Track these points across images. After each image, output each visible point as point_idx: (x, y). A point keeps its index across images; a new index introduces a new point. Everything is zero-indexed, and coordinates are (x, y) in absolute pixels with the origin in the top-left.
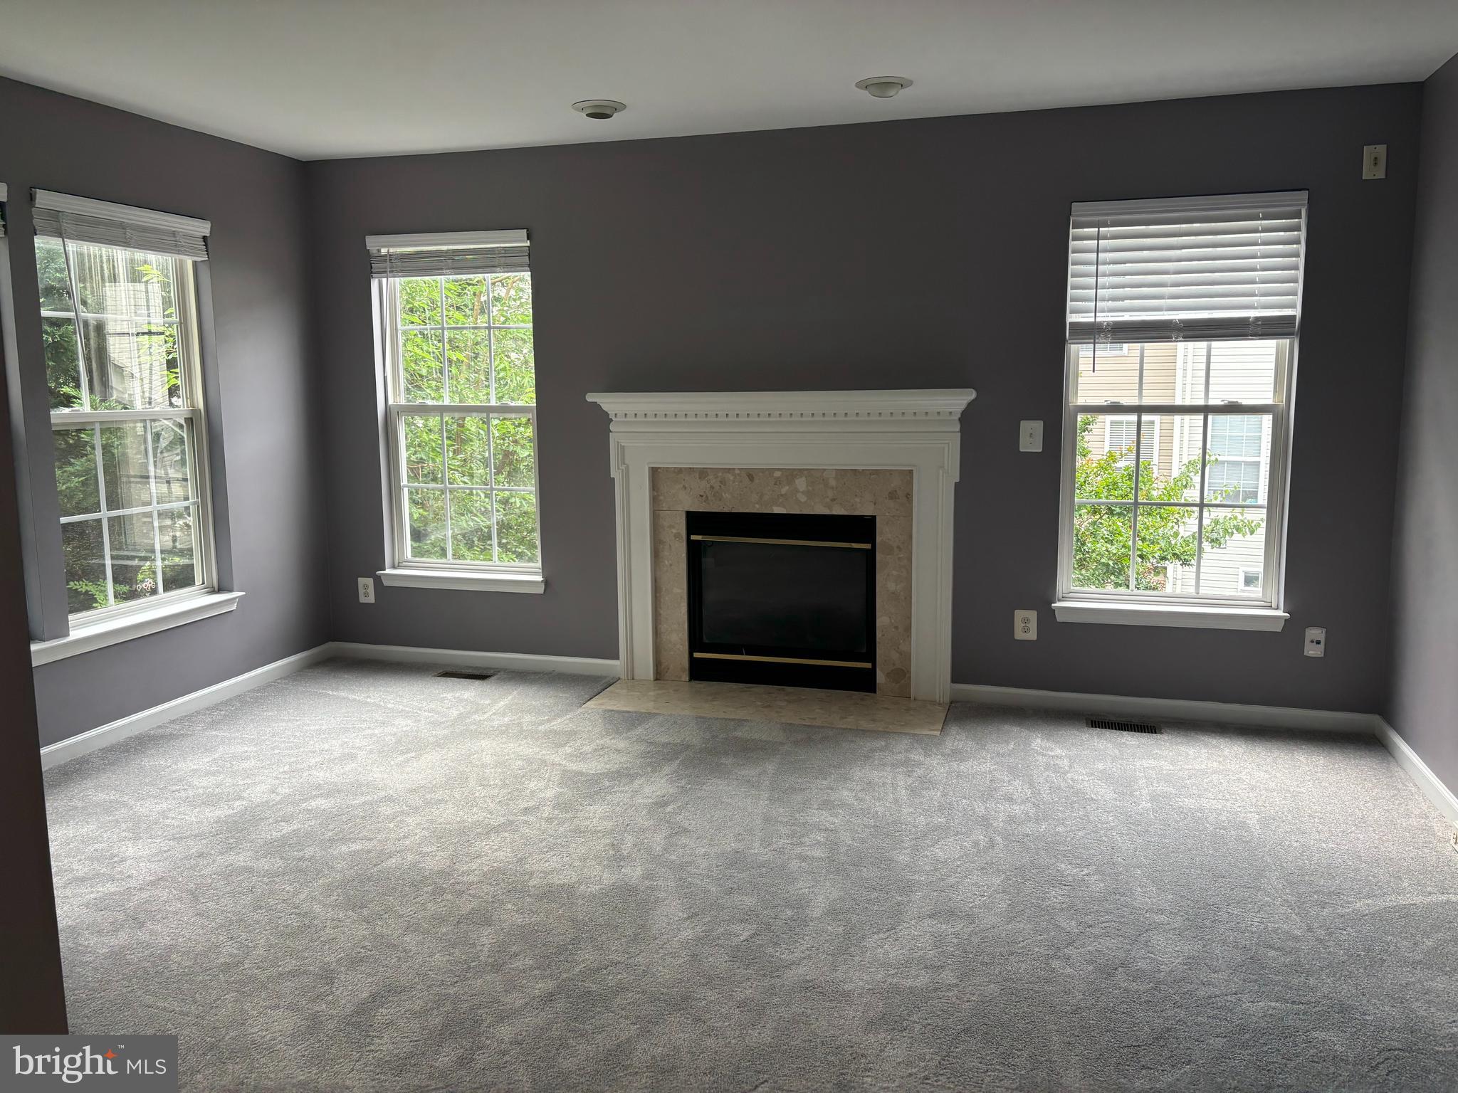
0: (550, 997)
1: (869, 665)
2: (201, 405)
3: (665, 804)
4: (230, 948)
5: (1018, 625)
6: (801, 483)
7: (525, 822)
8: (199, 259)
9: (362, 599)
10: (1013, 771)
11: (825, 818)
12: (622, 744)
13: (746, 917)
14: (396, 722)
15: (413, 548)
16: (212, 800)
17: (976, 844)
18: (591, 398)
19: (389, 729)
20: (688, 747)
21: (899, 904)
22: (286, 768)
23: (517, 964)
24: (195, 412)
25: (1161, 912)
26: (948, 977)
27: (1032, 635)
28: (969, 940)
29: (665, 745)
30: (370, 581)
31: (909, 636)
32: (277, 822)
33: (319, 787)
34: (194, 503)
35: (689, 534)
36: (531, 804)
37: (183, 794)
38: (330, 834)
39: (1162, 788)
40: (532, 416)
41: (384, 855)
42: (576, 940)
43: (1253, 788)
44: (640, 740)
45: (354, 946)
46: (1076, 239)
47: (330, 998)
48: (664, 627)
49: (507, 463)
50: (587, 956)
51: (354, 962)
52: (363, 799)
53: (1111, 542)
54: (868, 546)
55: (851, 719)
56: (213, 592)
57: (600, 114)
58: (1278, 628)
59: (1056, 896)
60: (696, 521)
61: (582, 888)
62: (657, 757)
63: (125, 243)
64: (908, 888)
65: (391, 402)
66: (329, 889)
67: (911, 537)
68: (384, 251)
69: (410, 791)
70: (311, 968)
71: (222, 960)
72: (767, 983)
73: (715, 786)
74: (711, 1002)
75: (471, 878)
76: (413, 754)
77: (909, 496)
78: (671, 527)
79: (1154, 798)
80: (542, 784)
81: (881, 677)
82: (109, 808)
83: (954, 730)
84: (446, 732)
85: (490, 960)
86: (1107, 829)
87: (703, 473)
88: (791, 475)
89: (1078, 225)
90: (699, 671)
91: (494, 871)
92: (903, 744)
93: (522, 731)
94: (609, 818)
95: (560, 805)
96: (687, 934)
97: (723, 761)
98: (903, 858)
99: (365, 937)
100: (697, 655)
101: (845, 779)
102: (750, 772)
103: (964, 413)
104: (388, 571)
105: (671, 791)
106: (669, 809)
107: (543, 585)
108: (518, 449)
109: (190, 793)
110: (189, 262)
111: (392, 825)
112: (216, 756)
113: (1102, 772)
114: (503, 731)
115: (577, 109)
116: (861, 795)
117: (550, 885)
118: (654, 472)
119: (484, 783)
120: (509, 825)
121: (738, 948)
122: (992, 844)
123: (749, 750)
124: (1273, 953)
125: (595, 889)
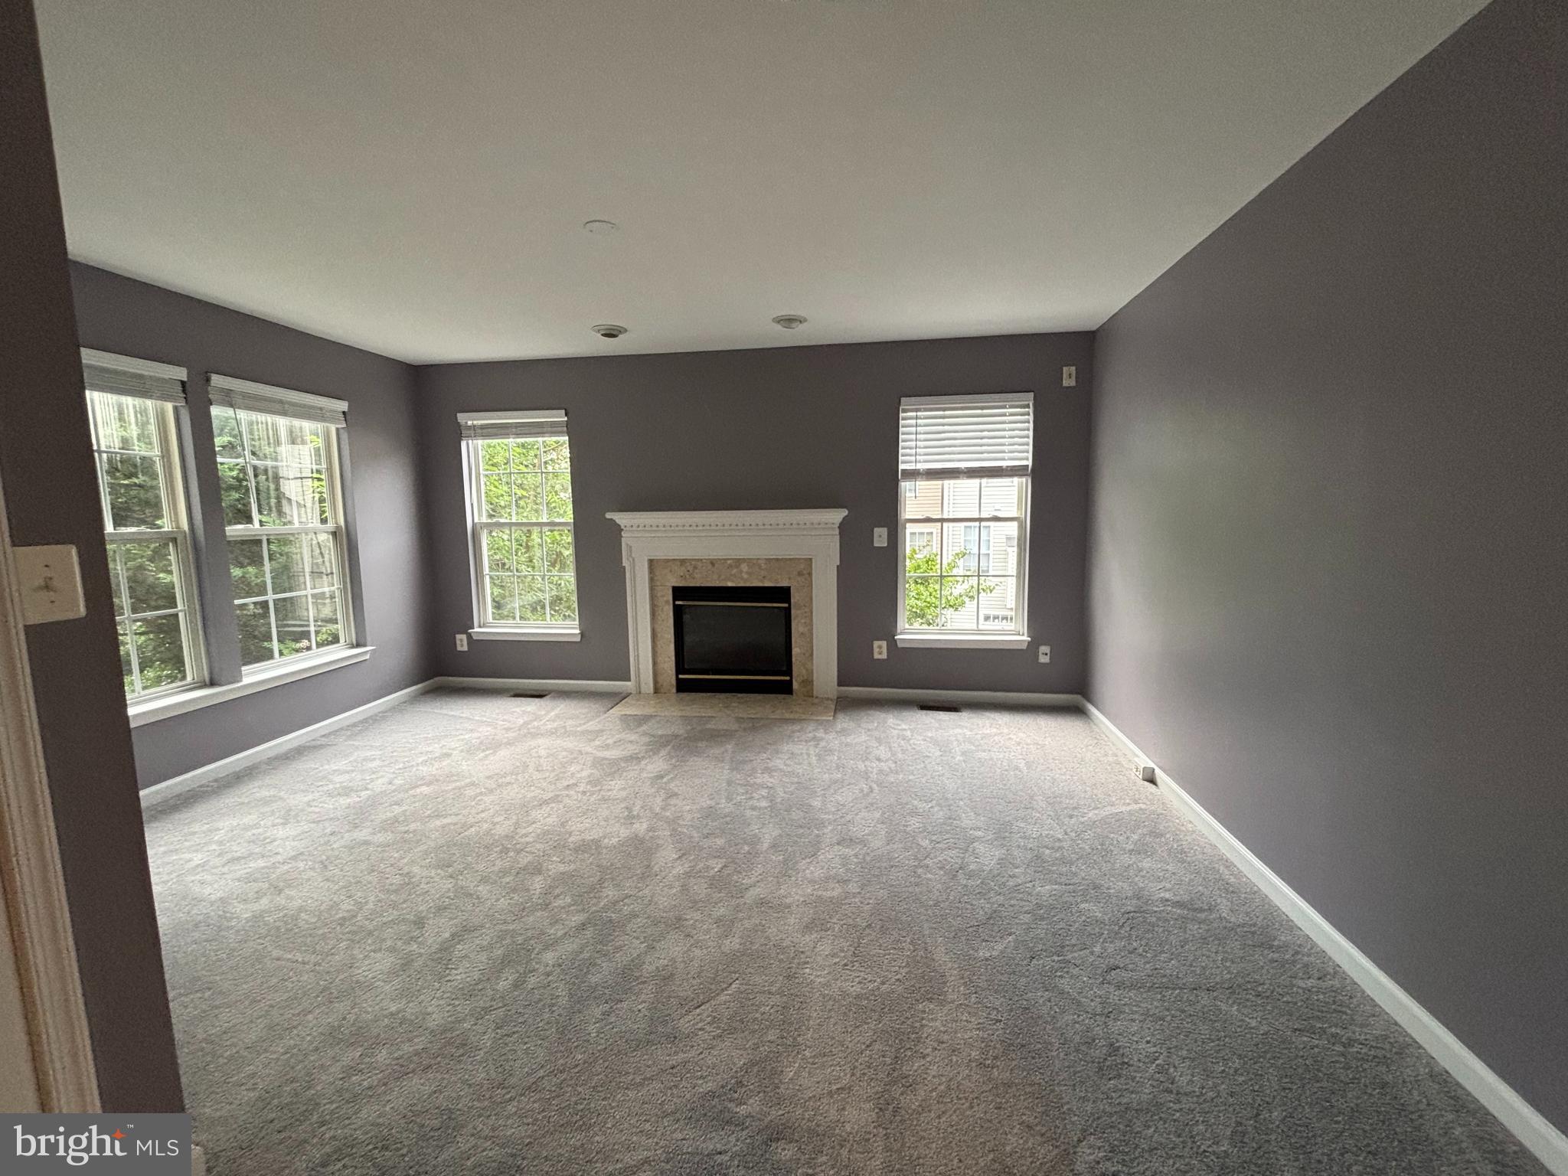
0: (583, 926)
1: (788, 678)
2: (342, 522)
3: (662, 777)
4: (347, 906)
5: (876, 650)
6: (744, 567)
7: (567, 795)
8: (339, 426)
9: (459, 648)
10: (879, 740)
11: (766, 779)
12: (633, 737)
13: (718, 854)
14: (481, 730)
15: (493, 613)
16: (347, 791)
17: (862, 790)
18: (609, 515)
19: (476, 735)
20: (677, 736)
21: (818, 836)
22: (401, 766)
23: (559, 902)
24: (338, 527)
25: (979, 829)
26: (853, 888)
27: (884, 656)
28: (864, 858)
29: (661, 736)
30: (464, 637)
31: (812, 659)
32: (391, 805)
33: (422, 778)
34: (338, 589)
35: (674, 599)
36: (571, 782)
37: (326, 788)
38: (429, 812)
39: (968, 746)
40: (571, 528)
41: (466, 826)
42: (601, 881)
43: (1019, 744)
44: (645, 734)
45: (442, 896)
46: (903, 419)
47: (420, 939)
48: (660, 659)
49: (556, 560)
50: (610, 893)
51: (441, 909)
52: (454, 785)
53: (918, 599)
54: (786, 605)
55: (779, 711)
56: (353, 647)
57: (610, 334)
58: (1024, 646)
59: (914, 823)
60: (679, 592)
61: (606, 841)
62: (657, 744)
63: (284, 413)
64: (822, 824)
65: (476, 520)
66: (426, 853)
67: (811, 599)
68: (470, 423)
69: (488, 778)
70: (408, 916)
71: (341, 915)
72: (734, 902)
73: (696, 763)
74: (696, 921)
75: (527, 839)
76: (491, 751)
77: (810, 574)
78: (663, 596)
79: (963, 753)
80: (578, 768)
81: (795, 685)
82: (266, 802)
83: (840, 716)
84: (514, 734)
85: (540, 901)
86: (939, 776)
87: (683, 562)
88: (738, 562)
89: (905, 411)
90: (682, 687)
91: (546, 833)
92: (811, 727)
93: (566, 732)
94: (624, 789)
95: (594, 782)
96: (679, 870)
97: (700, 745)
98: (816, 803)
99: (449, 889)
100: (681, 676)
101: (777, 753)
102: (716, 751)
103: (841, 524)
104: (477, 630)
105: (666, 767)
106: (665, 780)
107: (580, 636)
108: (563, 550)
109: (331, 787)
110: (333, 428)
111: (473, 803)
112: (351, 759)
113: (931, 738)
114: (552, 733)
115: (594, 331)
116: (788, 762)
117: (583, 840)
118: (651, 562)
119: (540, 769)
120: (555, 799)
121: (714, 877)
122: (871, 790)
123: (716, 737)
124: (1047, 852)
125: (615, 841)
